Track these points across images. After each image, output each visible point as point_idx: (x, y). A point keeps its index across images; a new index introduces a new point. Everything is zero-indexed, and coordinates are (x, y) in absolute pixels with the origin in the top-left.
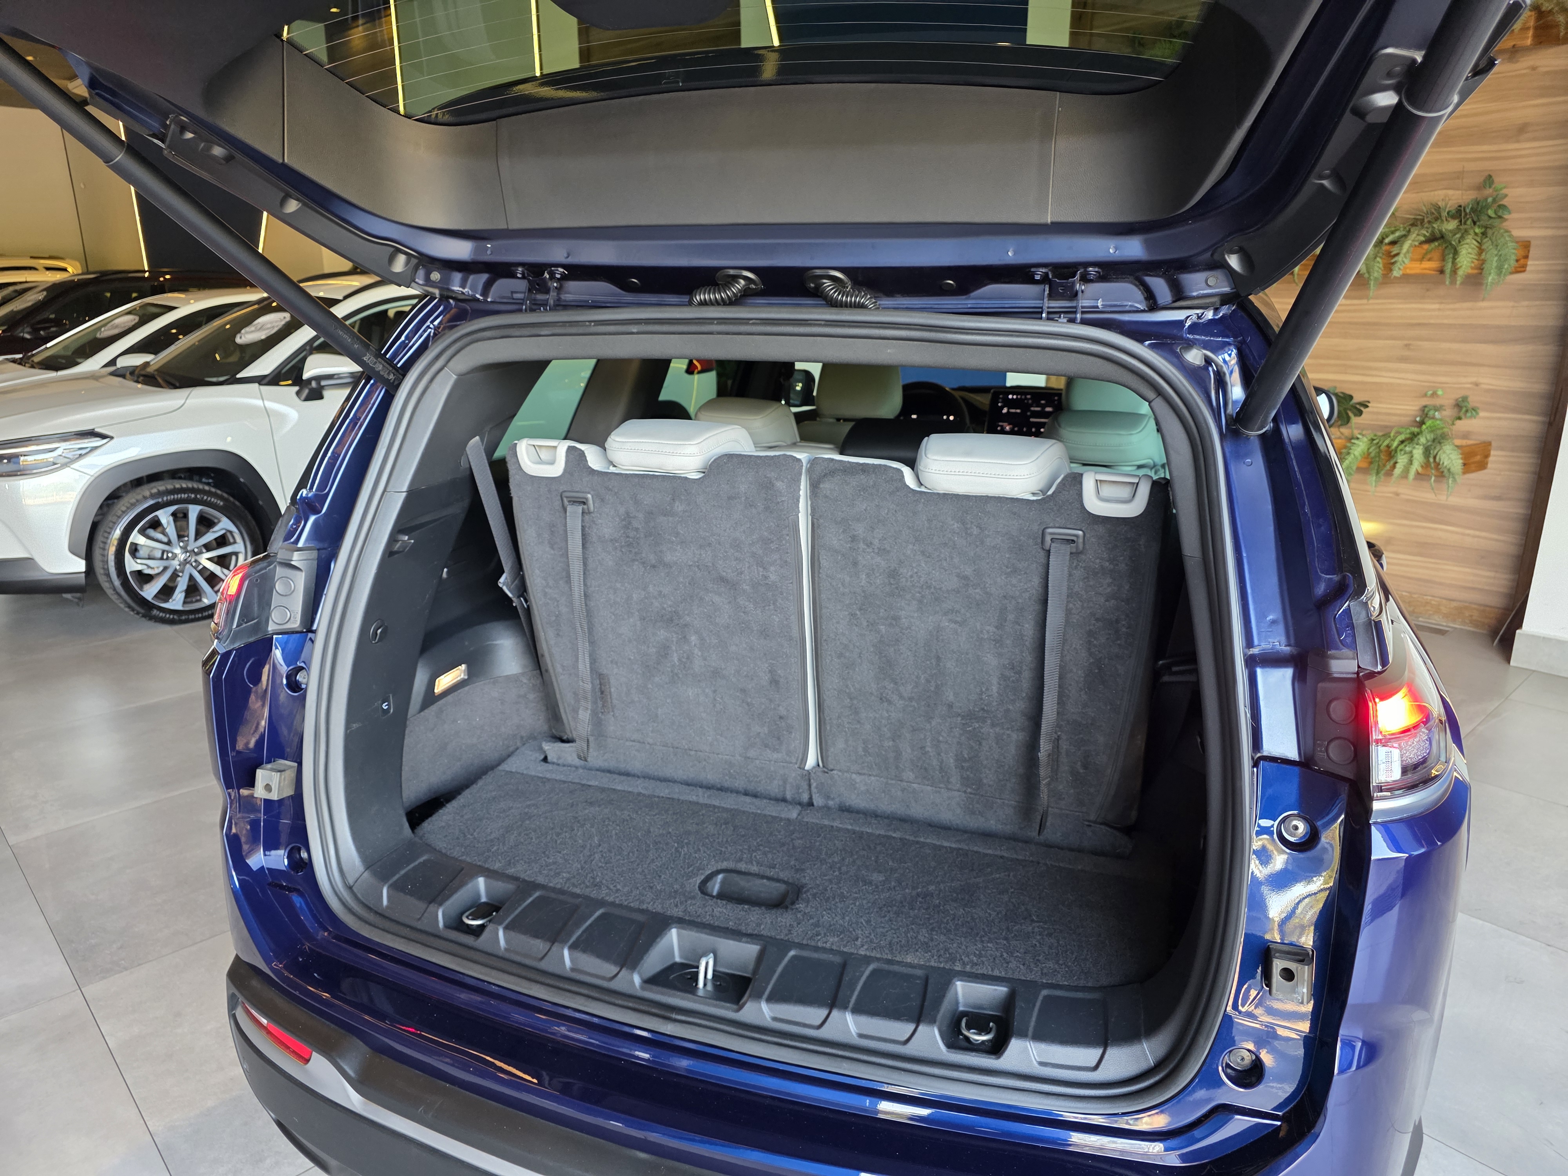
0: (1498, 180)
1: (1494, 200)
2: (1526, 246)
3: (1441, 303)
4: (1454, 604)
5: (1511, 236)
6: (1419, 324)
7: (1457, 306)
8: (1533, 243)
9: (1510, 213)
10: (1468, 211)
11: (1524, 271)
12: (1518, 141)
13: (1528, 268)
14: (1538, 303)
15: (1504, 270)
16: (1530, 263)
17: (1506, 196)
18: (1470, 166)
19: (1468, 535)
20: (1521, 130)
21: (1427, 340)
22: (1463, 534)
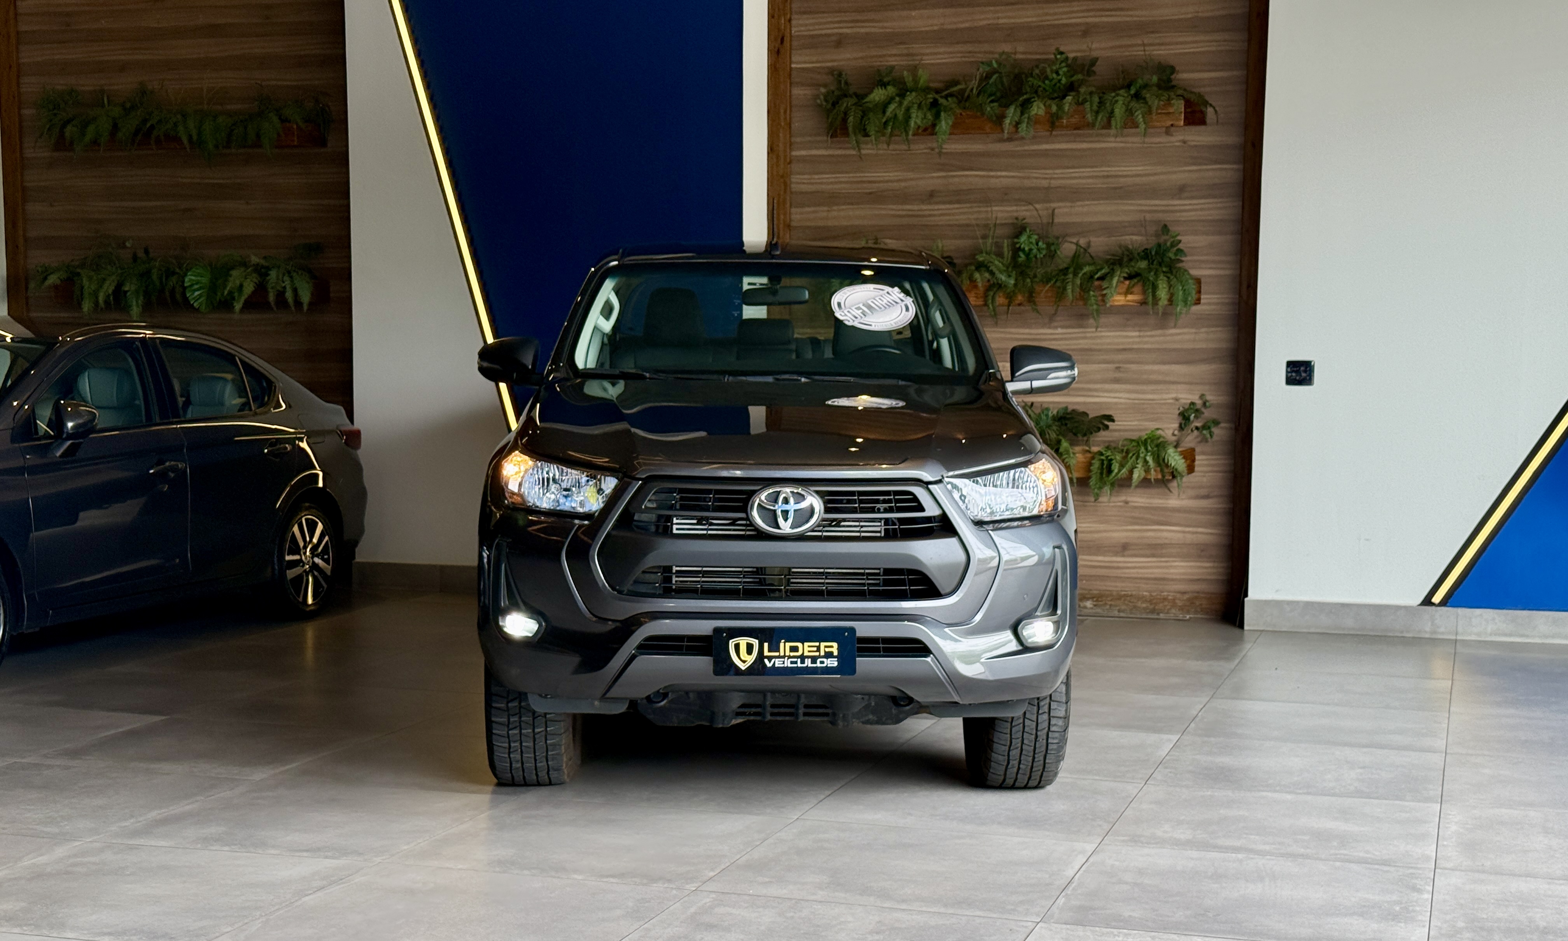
0: (1174, 229)
1: (1172, 246)
2: (1198, 281)
3: (1140, 331)
4: (1186, 596)
5: (1189, 274)
6: (1125, 350)
7: (1153, 333)
8: (1203, 280)
9: (1186, 256)
10: (1153, 253)
11: (1199, 303)
12: (1180, 199)
13: (1202, 301)
14: (1213, 329)
15: (1189, 303)
16: (1202, 297)
17: (1180, 241)
18: (1148, 216)
19: (1189, 532)
20: (1181, 191)
21: (1133, 363)
22: (1184, 532)
